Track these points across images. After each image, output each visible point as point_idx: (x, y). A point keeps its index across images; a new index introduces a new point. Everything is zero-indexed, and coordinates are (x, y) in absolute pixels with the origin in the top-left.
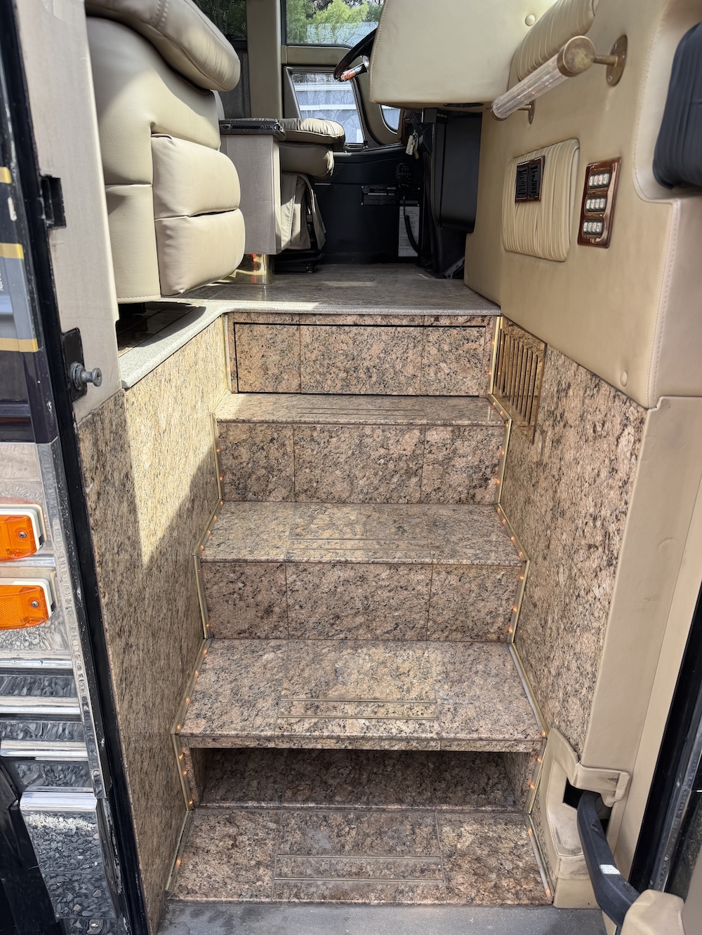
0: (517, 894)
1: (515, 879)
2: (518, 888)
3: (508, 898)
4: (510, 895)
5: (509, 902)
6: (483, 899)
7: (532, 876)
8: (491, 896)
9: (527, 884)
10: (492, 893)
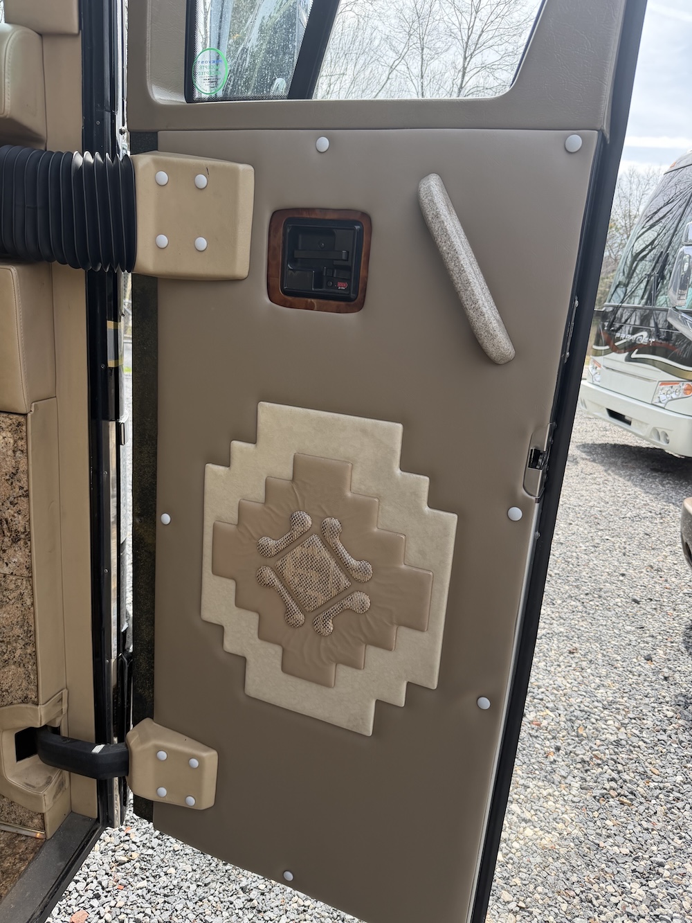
0: (21, 860)
1: (9, 855)
2: (18, 856)
3: (20, 868)
4: (18, 865)
5: (23, 868)
6: (6, 887)
7: (16, 842)
8: (8, 879)
9: (20, 849)
10: (7, 878)
